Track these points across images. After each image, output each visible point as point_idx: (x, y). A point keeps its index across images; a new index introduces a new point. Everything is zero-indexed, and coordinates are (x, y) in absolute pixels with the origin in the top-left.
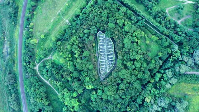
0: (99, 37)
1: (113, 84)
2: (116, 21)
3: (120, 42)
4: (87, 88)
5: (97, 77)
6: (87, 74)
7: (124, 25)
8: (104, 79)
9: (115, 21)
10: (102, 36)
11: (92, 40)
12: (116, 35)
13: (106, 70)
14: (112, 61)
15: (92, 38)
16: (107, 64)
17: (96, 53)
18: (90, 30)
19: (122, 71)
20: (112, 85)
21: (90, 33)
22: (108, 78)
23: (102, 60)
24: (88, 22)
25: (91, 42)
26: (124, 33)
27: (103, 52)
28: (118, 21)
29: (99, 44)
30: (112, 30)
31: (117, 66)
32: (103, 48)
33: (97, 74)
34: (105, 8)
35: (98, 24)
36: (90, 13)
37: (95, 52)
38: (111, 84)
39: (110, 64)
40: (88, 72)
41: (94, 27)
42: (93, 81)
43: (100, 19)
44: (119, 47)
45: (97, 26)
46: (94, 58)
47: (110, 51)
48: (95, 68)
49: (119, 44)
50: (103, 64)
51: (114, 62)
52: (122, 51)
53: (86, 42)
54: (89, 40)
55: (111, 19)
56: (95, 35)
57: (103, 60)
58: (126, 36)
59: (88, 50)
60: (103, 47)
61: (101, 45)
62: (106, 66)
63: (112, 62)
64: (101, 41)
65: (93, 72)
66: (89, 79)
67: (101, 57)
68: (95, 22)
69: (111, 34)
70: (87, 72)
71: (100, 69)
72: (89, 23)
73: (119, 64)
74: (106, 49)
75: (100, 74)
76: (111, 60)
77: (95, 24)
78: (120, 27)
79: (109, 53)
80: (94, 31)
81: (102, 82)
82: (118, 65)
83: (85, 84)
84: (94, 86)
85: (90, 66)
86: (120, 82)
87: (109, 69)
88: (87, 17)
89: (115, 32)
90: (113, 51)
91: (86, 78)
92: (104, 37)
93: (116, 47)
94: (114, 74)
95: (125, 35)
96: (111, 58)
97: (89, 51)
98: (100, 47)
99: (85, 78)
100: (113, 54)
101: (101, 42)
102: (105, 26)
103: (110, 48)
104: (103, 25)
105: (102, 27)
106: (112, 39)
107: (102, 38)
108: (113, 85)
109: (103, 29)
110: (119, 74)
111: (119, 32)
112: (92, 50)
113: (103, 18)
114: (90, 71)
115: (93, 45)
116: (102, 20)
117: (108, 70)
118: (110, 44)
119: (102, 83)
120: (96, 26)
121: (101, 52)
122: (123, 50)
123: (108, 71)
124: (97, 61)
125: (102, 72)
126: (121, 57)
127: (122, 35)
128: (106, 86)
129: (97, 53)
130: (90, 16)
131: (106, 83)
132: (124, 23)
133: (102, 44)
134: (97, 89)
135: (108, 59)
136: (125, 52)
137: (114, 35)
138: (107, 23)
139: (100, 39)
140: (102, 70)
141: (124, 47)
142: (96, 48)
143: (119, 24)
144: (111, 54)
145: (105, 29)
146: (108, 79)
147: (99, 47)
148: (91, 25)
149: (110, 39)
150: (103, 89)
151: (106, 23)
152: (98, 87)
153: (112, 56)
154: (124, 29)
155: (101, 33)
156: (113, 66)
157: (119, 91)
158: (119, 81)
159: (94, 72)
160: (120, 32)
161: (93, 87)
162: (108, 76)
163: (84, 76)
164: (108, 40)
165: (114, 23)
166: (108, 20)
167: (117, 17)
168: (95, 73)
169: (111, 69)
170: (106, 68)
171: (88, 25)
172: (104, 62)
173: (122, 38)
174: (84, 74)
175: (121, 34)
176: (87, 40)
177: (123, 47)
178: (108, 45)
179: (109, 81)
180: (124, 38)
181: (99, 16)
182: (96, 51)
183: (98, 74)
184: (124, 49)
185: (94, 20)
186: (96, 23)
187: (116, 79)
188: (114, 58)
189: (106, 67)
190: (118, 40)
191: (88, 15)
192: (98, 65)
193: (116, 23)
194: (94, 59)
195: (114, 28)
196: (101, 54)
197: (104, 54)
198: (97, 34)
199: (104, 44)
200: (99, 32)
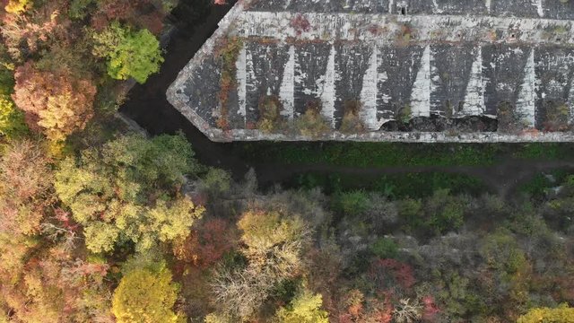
27: (504, 68)
29: (373, 120)
32: (440, 63)
60: (427, 57)
61: (398, 88)
64: (328, 93)
92: (277, 24)
98: (421, 107)
101: (340, 87)
107: (279, 62)
133: (373, 78)
139: (301, 102)
147: (419, 125)
196: (539, 103)
197: (542, 52)
198: (213, 134)
199: (385, 50)
200: (191, 114)
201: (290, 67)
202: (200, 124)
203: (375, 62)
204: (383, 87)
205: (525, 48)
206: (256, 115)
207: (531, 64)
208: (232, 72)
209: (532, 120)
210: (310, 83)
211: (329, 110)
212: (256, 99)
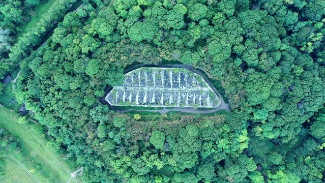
0: (120, 100)
1: (243, 81)
2: (85, 54)
3: (136, 49)
4: (245, 146)
5: (219, 119)
6: (211, 144)
7: (97, 36)
8: (226, 100)
9: (83, 56)
10: (117, 95)
11: (124, 120)
12: (118, 58)
13: (204, 94)
14: (182, 77)
15: (119, 120)
16: (189, 90)
17: (160, 114)
18: (99, 122)
19: (212, 53)
20: (243, 83)
21: (106, 124)
22: (224, 90)
23: (179, 101)
24: (78, 125)
25: (129, 123)
26: (116, 38)
27: (158, 96)
28: (85, 50)
29: (137, 103)
30: (106, 66)
31: (198, 64)
32: (148, 94)
33: (211, 117)
34: (50, 79)
35: (85, 101)
36: (59, 117)
37: (156, 116)
38: (240, 85)
39: (190, 83)
40: (205, 139)
41: (92, 112)
42: (228, 130)
43: (74, 94)
44: (150, 54)
45: (90, 104)
46: (169, 120)
47: (159, 79)
48: (195, 121)
49: (143, 53)
50: (187, 99)
51: (185, 71)
52: (161, 47)
53: (129, 135)
54: (122, 129)
55: (77, 67)
56: (112, 112)
57: (179, 98)
58: (125, 34)
59: (149, 134)
60: (146, 93)
61: (141, 98)
62: (193, 92)
63: (186, 76)
64: (130, 98)
65: (207, 128)
66: (223, 140)
67: (171, 102)
68: (81, 109)
69: (116, 70)
70: (204, 142)
71: (199, 109)
72: (82, 123)
73: (193, 59)
74: (152, 88)
75: (211, 109)
76: (179, 79)
77: (84, 108)
78: (99, 47)
79: (163, 80)
80: (104, 113)
81: (233, 107)
82: (195, 62)
83: (234, 150)
84: (243, 129)
85: (190, 133)
86: (238, 62)
87: (202, 85)
88: (68, 127)
89: (111, 59)
90: (159, 71)
91: (219, 146)
92: (122, 88)
93: (150, 63)
94: (217, 74)
95: (120, 35)
96: (175, 77)
97: (151, 132)
98: (145, 101)
99: (220, 150)
100: (165, 72)
101: (132, 98)
102: (92, 84)
103: (150, 77)
104: (91, 88)
105: (96, 93)
106: (128, 69)
108: (246, 81)
109: (100, 89)
110: (218, 60)
111: (113, 50)
112: (151, 123)
113: (73, 86)
114: (204, 135)
115: (138, 120)
116: (78, 89)
117: (205, 89)
118: (139, 77)
119: (237, 106)
120: (91, 108)
121: (157, 102)
122: (159, 44)
123: (208, 88)
124: (178, 112)
125: (208, 103)
126: (175, 51)
127: (121, 43)
128: (246, 97)
129: (160, 111)
130: (64, 117)
131: (236, 97)
132: (91, 35)
133: (137, 97)
134: (249, 121)
135: (176, 85)
136: (164, 40)
137: (118, 64)
138: (86, 78)
139: (126, 100)
140: (202, 104)
141: (152, 41)
142: (145, 113)
143: (91, 49)
144: (166, 76)
145: (102, 86)
146: (227, 92)
147: (145, 104)
148: (86, 118)
149: (127, 74)
150: (253, 107)
151: (86, 82)
152: (247, 118)
153: (171, 74)
154: (106, 36)
155: (111, 96)
156: (195, 74)
157: (263, 67)
158: (235, 62)
159: (206, 126)
160: (113, 47)
161: (245, 132)
162: (221, 91)
163: (213, 151)
164: (129, 80)
165: (87, 59)
166: (78, 74)
167: (75, 50)
168: (208, 123)
169: (203, 80)
170: (198, 92)
171: (85, 127)
172: (184, 96)
173: (129, 43)
174: (209, 150)
175: (118, 45)
176: (123, 134)
177: (152, 44)
178: (143, 81)
179: (233, 88)
180: (128, 38)
181: (67, 95)
182: (153, 113)
183: (212, 114)
184: (156, 41)
185: (75, 110)
186: (84, 105)
187: (232, 72)
188: (177, 70)
189: (196, 94)
190: (132, 55)
191: (63, 124)
192: (188, 111)
193: (90, 54)
194: (174, 122)
195: (100, 61)
196: (164, 101)
197: (164, 93)
198: (112, 105)
199: (139, 92)
200: (108, 102)
201: (124, 94)
202: (110, 103)
203: (138, 94)
204: (139, 98)
205: (162, 92)
206: (119, 102)
207: (163, 95)
208: (115, 95)
209: (162, 103)
210: (128, 97)
211: (131, 101)
212: (118, 99)
